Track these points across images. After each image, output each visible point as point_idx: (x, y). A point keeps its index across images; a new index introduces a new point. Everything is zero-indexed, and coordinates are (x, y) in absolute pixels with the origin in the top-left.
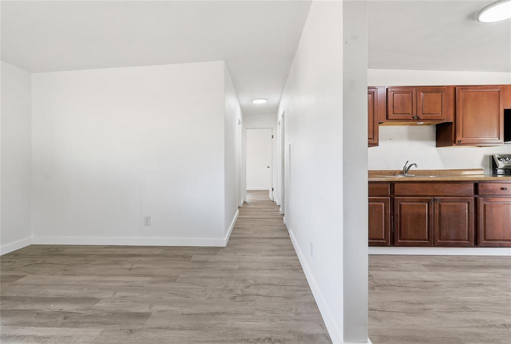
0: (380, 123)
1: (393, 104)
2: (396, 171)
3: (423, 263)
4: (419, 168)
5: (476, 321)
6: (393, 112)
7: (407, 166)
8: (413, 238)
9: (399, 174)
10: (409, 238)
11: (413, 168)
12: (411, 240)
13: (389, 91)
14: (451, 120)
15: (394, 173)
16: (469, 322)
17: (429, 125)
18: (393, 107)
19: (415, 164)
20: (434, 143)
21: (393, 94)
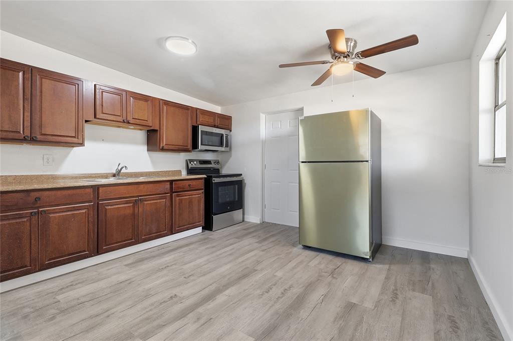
0: (86, 121)
1: (102, 103)
2: (109, 174)
3: (126, 263)
4: (128, 171)
5: (152, 305)
6: (102, 111)
7: (119, 168)
8: (119, 240)
9: (112, 177)
10: (115, 242)
11: (124, 171)
12: (116, 243)
13: (97, 88)
14: (157, 128)
15: (106, 176)
16: (146, 308)
17: (141, 130)
18: (102, 105)
19: (126, 167)
20: (146, 147)
21: (102, 92)
